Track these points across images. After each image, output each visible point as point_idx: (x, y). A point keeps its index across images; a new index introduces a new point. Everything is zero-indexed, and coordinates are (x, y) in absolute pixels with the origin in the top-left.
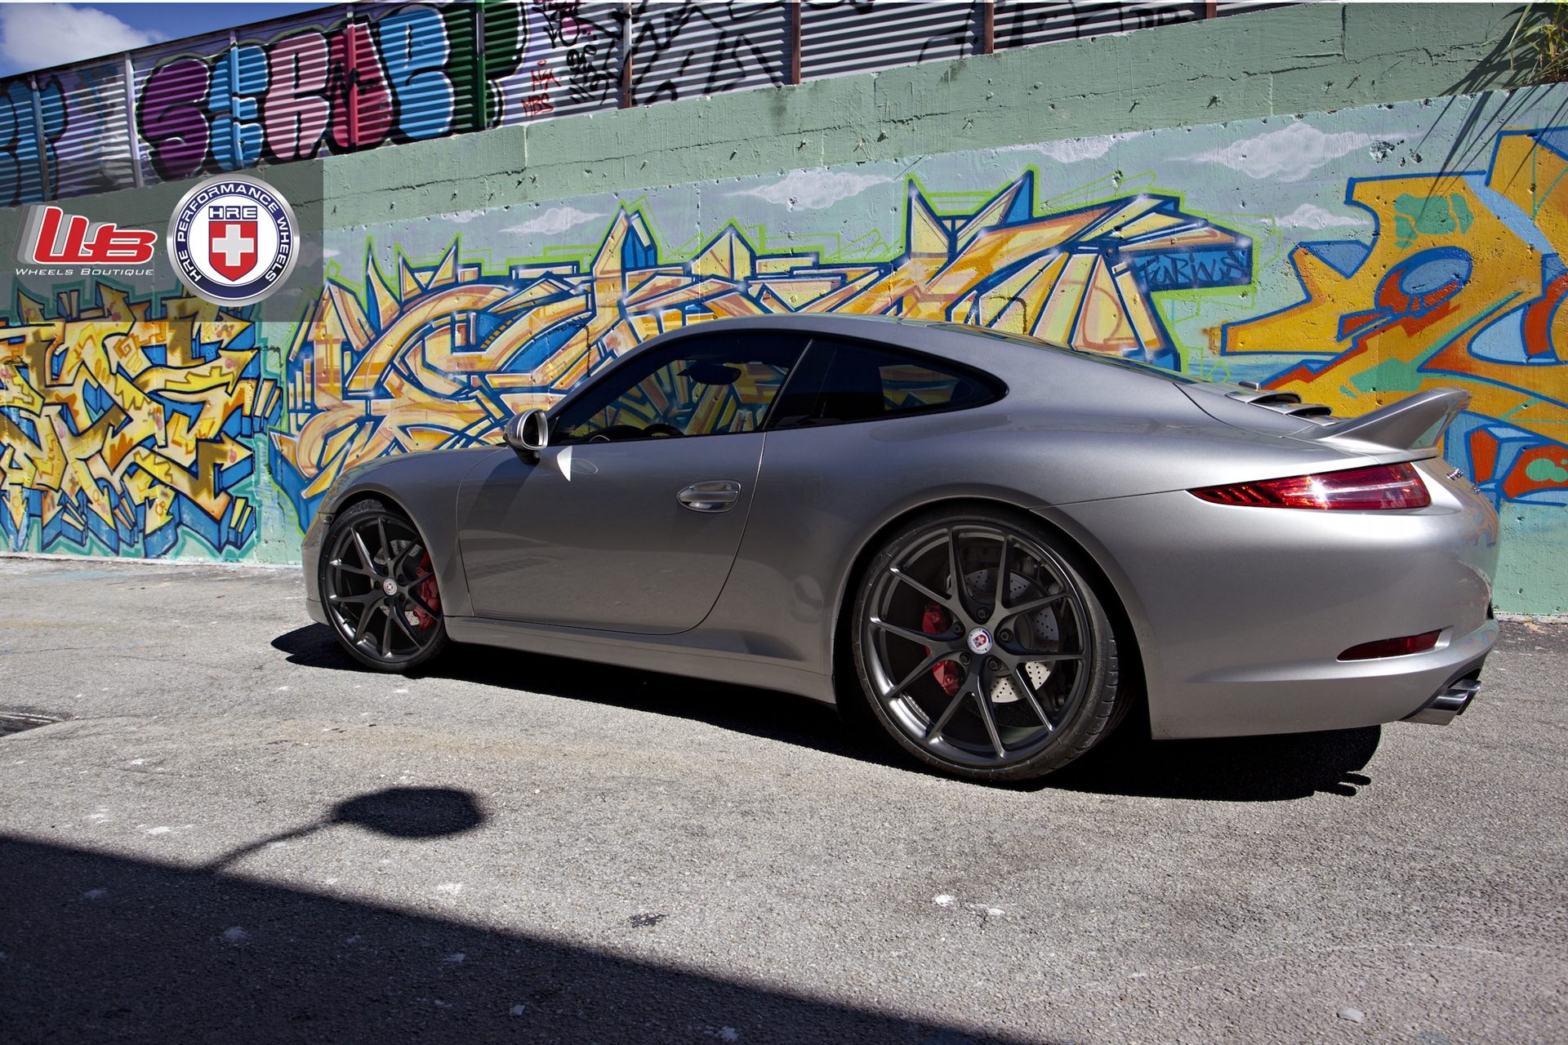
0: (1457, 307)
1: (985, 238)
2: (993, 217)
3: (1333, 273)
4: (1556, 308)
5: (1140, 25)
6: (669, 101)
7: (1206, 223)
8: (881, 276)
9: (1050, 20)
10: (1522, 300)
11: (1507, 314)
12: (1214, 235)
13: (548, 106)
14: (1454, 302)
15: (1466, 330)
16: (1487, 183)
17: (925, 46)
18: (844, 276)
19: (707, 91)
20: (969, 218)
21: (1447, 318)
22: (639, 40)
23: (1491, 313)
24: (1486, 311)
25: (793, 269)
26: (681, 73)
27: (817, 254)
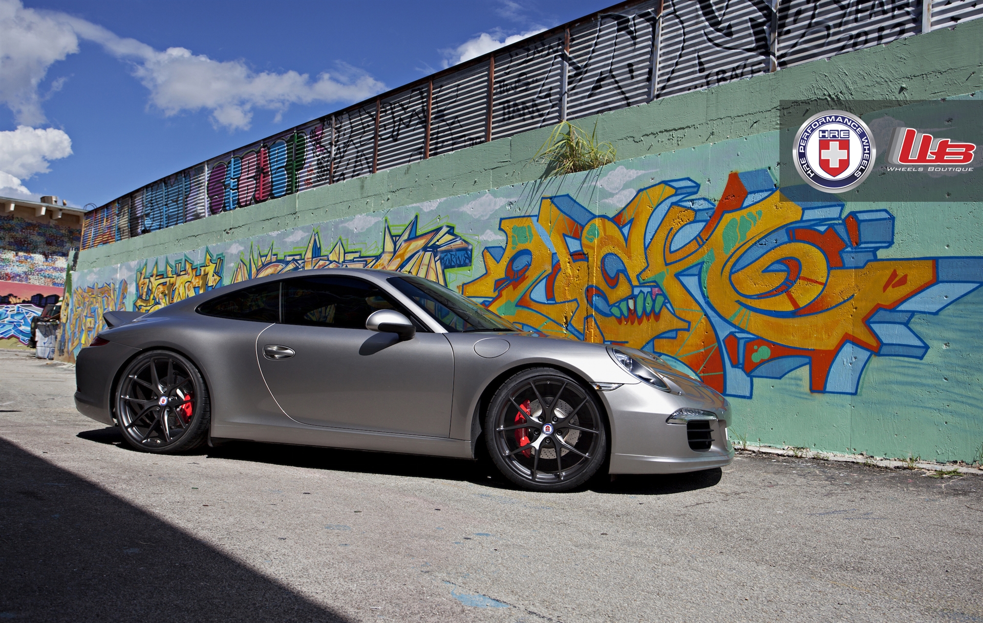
0: (527, 277)
1: (404, 245)
2: (405, 237)
3: (494, 260)
4: (555, 278)
5: (470, 145)
7: (461, 239)
8: (376, 261)
9: (446, 143)
10: (546, 274)
11: (541, 280)
12: (462, 244)
13: (311, 183)
14: (527, 274)
15: (529, 288)
16: (538, 221)
17: (411, 156)
18: (366, 261)
19: (353, 176)
20: (400, 236)
21: (525, 282)
22: (336, 154)
23: (537, 280)
24: (535, 279)
25: (355, 258)
26: (346, 169)
27: (360, 252)
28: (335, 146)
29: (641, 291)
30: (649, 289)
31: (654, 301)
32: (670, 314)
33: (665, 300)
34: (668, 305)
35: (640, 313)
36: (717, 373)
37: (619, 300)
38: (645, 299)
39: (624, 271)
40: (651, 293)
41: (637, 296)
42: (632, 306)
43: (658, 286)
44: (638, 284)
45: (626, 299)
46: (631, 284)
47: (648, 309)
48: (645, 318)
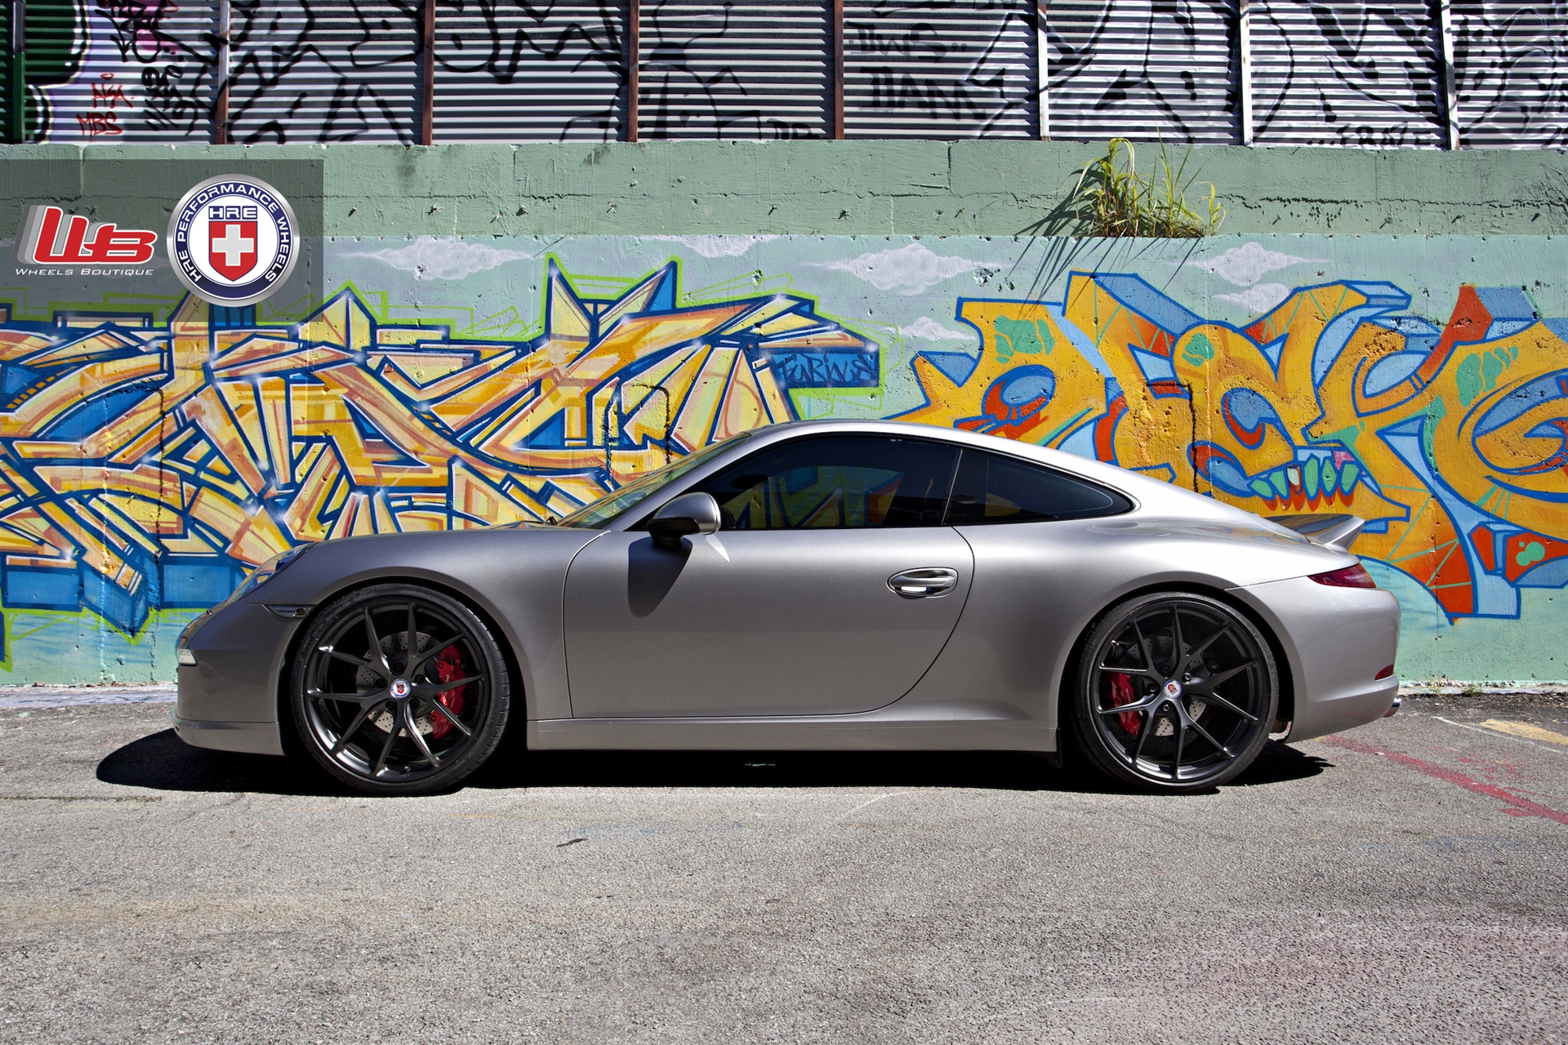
0: (1045, 418)
1: (627, 325)
2: (637, 304)
3: (947, 381)
4: (1116, 424)
5: (776, 136)
6: (275, 144)
7: (839, 327)
8: (518, 356)
9: (693, 118)
10: (1092, 415)
11: (1082, 427)
12: (845, 338)
13: (113, 127)
14: (1043, 413)
15: (1053, 439)
16: (1063, 314)
17: (568, 125)
18: (477, 354)
19: (322, 139)
20: (612, 304)
21: (1039, 427)
22: (239, 70)
23: (1071, 425)
24: (1067, 424)
25: (419, 342)
26: (290, 115)
27: (448, 328)
28: (234, 48)
29: (1312, 456)
30: (1329, 454)
31: (1339, 473)
32: (1372, 493)
33: (1361, 471)
34: (1367, 480)
35: (1312, 490)
36: (1461, 584)
37: (1267, 468)
38: (1320, 469)
39: (1275, 421)
40: (1332, 459)
41: (1305, 463)
42: (1295, 480)
43: (1343, 447)
44: (1304, 443)
45: (1284, 468)
46: (1292, 444)
47: (1329, 485)
48: (1322, 500)
